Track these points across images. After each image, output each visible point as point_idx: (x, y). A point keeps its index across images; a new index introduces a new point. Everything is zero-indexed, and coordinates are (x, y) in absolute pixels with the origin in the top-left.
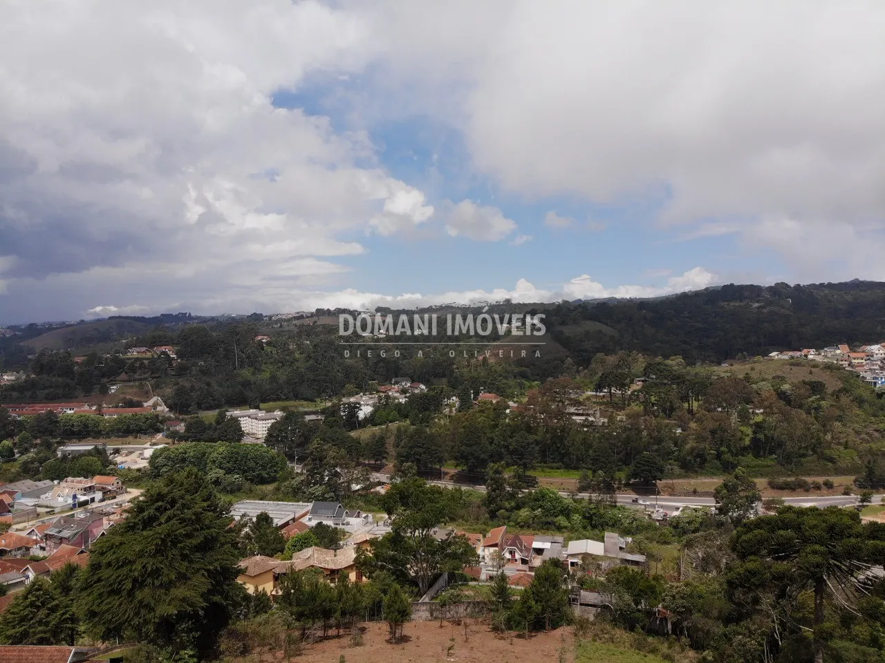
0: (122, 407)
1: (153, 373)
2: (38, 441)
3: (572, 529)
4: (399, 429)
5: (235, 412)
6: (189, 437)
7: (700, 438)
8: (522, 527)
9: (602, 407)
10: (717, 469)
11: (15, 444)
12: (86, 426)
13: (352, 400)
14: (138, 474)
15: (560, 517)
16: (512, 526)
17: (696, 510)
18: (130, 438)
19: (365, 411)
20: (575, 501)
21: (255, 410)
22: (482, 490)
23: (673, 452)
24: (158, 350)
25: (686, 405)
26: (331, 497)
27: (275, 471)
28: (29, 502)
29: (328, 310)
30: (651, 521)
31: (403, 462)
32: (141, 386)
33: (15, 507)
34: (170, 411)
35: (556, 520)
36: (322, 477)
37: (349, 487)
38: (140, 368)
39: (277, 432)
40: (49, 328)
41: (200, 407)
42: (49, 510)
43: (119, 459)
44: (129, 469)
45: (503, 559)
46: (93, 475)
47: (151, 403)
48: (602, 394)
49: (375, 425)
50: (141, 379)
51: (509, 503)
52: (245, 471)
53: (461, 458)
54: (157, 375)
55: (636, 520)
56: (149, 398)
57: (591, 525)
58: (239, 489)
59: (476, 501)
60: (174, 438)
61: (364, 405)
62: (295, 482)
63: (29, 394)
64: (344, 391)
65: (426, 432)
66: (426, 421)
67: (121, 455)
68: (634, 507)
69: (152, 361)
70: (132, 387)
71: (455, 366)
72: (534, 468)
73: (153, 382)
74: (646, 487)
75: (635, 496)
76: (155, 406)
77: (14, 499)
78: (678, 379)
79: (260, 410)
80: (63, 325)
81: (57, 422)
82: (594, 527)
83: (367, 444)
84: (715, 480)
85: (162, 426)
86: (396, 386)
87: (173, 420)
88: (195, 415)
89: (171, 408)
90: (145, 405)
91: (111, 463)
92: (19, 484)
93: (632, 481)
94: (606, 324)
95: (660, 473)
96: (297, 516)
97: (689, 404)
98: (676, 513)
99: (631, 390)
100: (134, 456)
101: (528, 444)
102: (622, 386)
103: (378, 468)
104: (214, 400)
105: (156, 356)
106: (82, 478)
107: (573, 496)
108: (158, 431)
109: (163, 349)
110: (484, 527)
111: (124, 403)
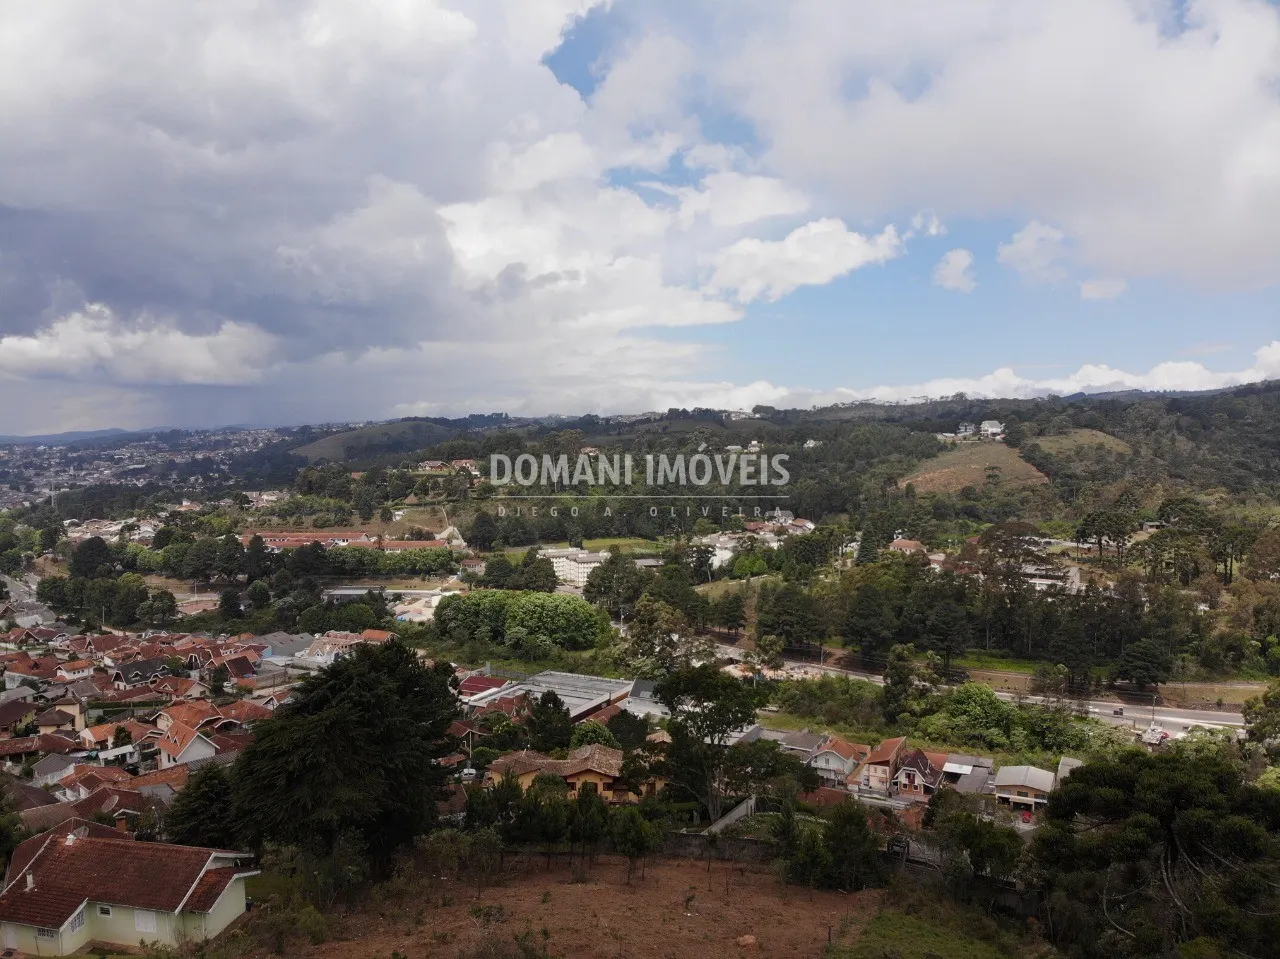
0: (408, 539)
1: (449, 495)
2: (300, 582)
3: (1011, 749)
4: (764, 586)
5: (550, 551)
6: (489, 582)
7: (1237, 621)
8: (933, 740)
9: (1086, 567)
10: (1261, 669)
11: (271, 586)
12: (360, 562)
13: (705, 540)
14: (421, 628)
15: (992, 730)
16: (919, 737)
17: (1211, 732)
18: (417, 581)
19: (721, 557)
20: (1021, 707)
21: (575, 549)
22: (879, 681)
23: (1189, 640)
24: (457, 465)
25: (1221, 567)
26: (663, 675)
27: (593, 634)
28: (280, 661)
29: (684, 411)
30: (1140, 745)
31: (766, 633)
32: (434, 512)
33: (262, 667)
34: (469, 546)
35: (985, 733)
36: (652, 648)
37: (688, 663)
38: (433, 489)
39: (598, 580)
40: (326, 432)
41: (506, 541)
42: (303, 672)
43: (399, 608)
44: (411, 622)
45: (896, 784)
46: (365, 627)
47: (445, 534)
48: (1086, 546)
49: (734, 578)
50: (433, 503)
51: (919, 704)
52: (553, 632)
53: (851, 634)
54: (454, 498)
55: (1113, 742)
56: (442, 528)
57: (1043, 743)
58: (545, 656)
59: (869, 695)
60: (471, 582)
61: (721, 548)
62: (615, 651)
63: (292, 520)
64: (696, 528)
65: (800, 593)
66: (804, 576)
67: (403, 603)
68: (1116, 722)
69: (449, 479)
70: (423, 512)
71: (862, 497)
72: (962, 655)
73: (449, 507)
74: (1141, 692)
75: (1119, 705)
76: (449, 540)
77: (260, 656)
78: (1209, 525)
79: (582, 548)
80: (347, 429)
81: (325, 557)
82: (1047, 747)
83: (716, 605)
84: (1255, 687)
85: (457, 566)
86: (771, 524)
87: (471, 559)
88: (500, 553)
89: (470, 542)
90: (438, 537)
91: (387, 613)
92: (270, 636)
93: (1119, 682)
94: (1113, 434)
95: (1166, 671)
96: (613, 697)
97: (1226, 566)
98: (1180, 735)
99: (1133, 541)
100: (418, 605)
101: (955, 618)
102: (1119, 534)
103: (731, 640)
104: (524, 533)
105: (453, 473)
106: (347, 632)
107: (1021, 698)
108: (452, 572)
109: (464, 463)
110: (874, 735)
111: (412, 534)
